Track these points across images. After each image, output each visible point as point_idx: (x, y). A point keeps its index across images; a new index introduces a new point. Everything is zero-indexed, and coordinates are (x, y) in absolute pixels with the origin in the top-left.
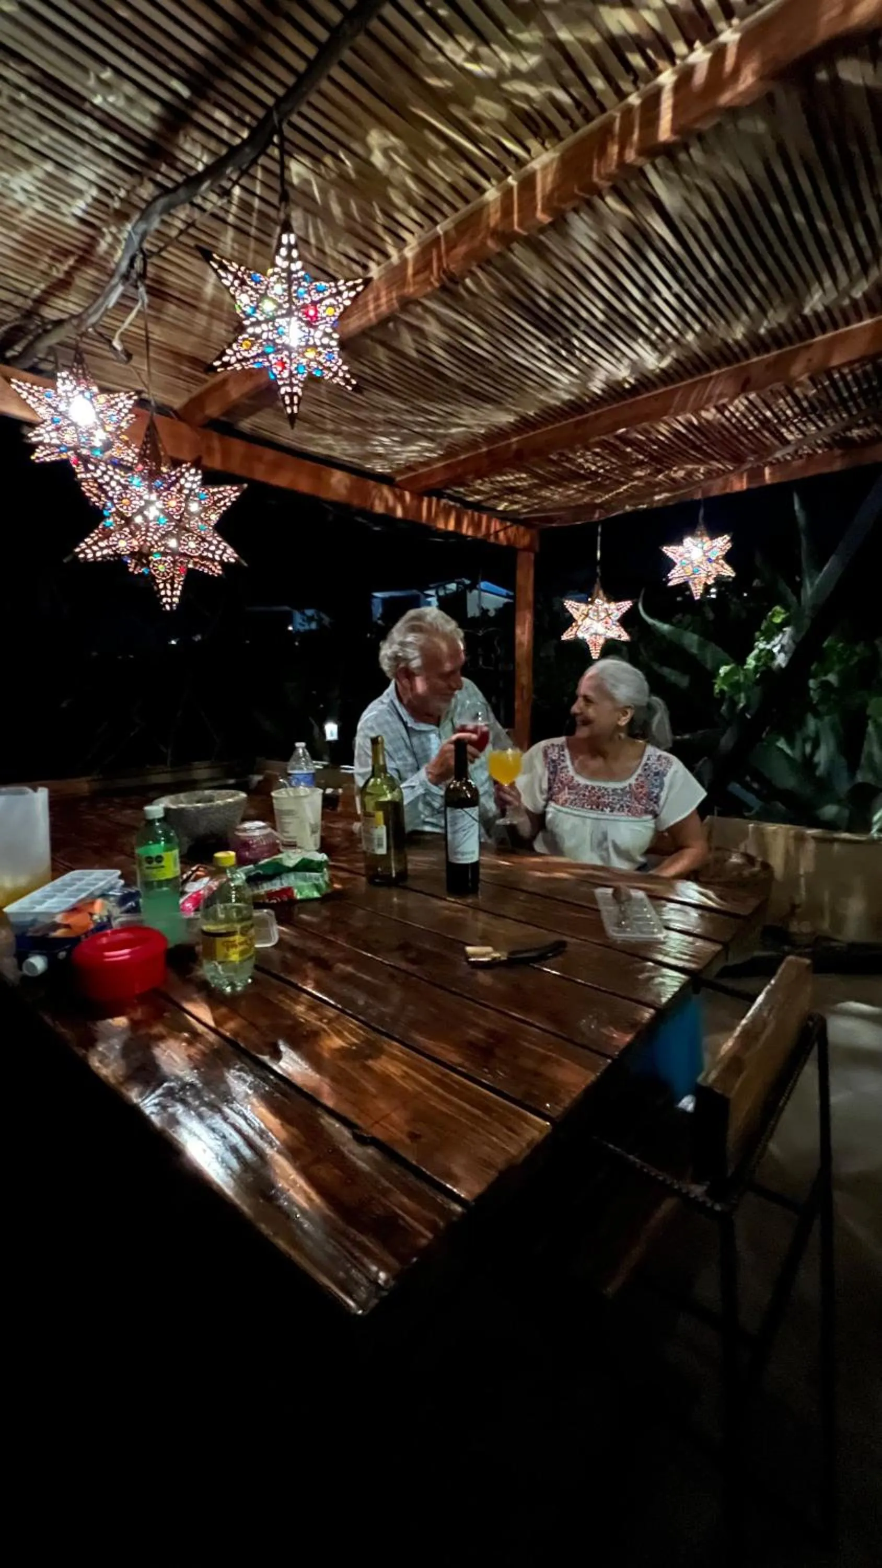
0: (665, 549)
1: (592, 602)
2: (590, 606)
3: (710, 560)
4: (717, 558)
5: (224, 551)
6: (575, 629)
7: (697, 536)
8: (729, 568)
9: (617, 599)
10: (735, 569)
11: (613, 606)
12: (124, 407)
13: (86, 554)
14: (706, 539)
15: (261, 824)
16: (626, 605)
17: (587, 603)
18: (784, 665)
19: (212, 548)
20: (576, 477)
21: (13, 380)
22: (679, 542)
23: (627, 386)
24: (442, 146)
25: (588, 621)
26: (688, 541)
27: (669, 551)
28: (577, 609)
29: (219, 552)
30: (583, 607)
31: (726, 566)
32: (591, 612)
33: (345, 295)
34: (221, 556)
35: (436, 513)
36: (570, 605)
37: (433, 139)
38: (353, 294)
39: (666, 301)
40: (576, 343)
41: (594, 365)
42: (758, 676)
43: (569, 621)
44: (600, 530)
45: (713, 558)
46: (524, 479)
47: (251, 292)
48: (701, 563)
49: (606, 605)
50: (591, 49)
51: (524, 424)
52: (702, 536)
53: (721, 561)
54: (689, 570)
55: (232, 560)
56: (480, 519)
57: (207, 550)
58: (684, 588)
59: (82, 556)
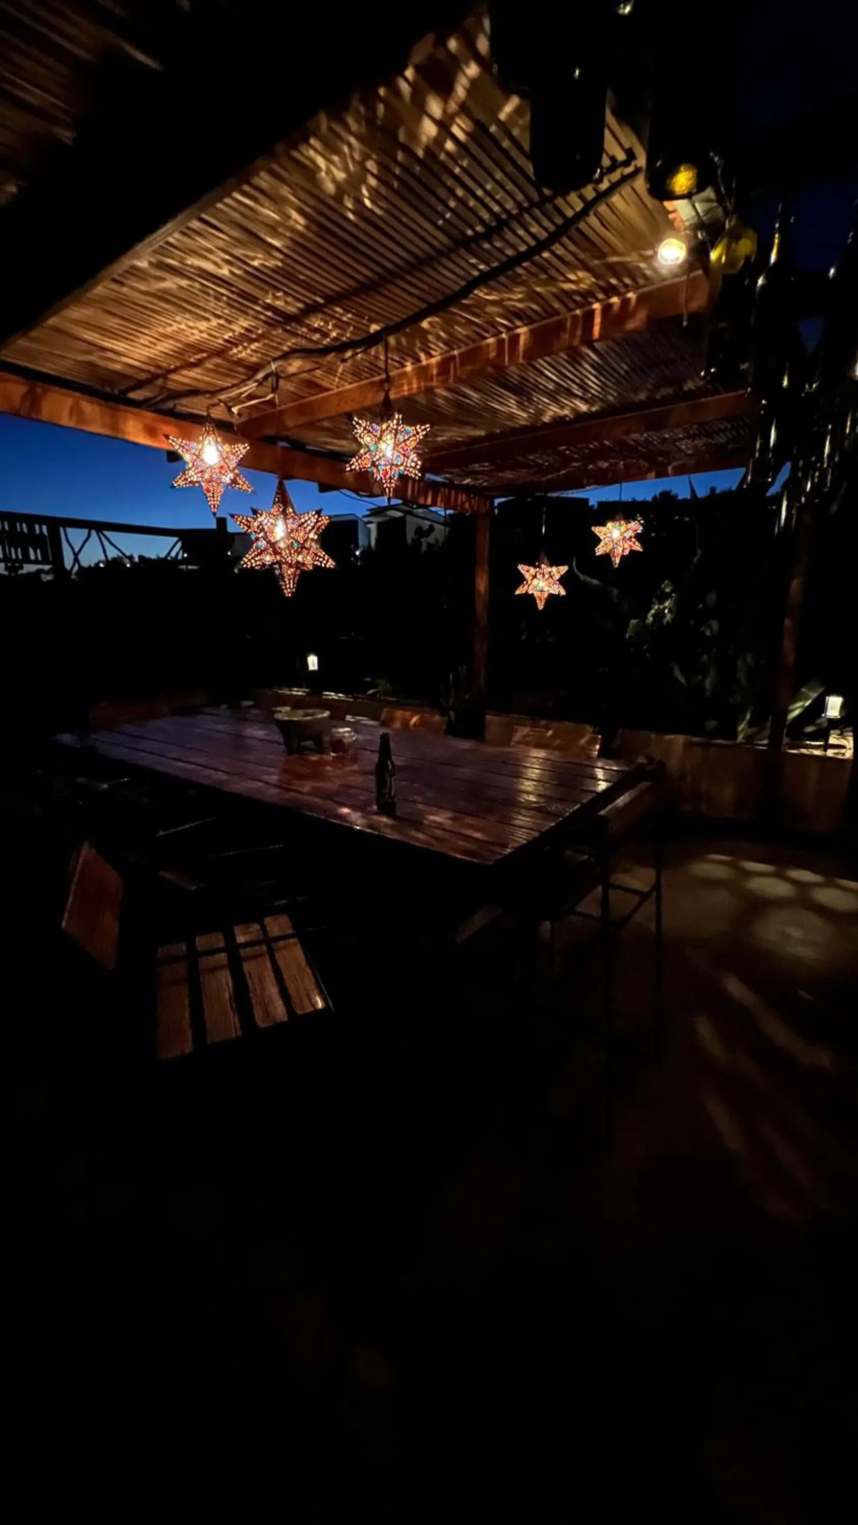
0: (593, 528)
1: (539, 567)
2: (538, 569)
3: (624, 538)
4: (631, 537)
5: (328, 561)
6: (526, 587)
7: (617, 520)
8: (639, 545)
9: (558, 564)
10: (643, 545)
11: (554, 569)
12: (241, 453)
13: (247, 565)
14: (622, 522)
15: (349, 729)
16: (564, 569)
17: (535, 567)
18: (670, 621)
19: (321, 559)
20: (526, 466)
21: (171, 437)
22: (604, 525)
23: (567, 419)
24: (463, 321)
25: (535, 582)
26: (610, 525)
27: (597, 530)
28: (528, 571)
29: (325, 562)
30: (532, 570)
31: (637, 543)
32: (538, 574)
33: (421, 434)
34: (325, 564)
35: (418, 492)
36: (522, 568)
37: (459, 319)
38: (424, 433)
39: (594, 382)
40: (535, 399)
41: (544, 409)
42: (655, 628)
43: (521, 579)
44: (544, 509)
45: (628, 537)
46: (487, 466)
47: (372, 436)
48: (619, 541)
49: (549, 569)
50: (554, 294)
51: (490, 436)
52: (619, 520)
53: (633, 540)
54: (610, 547)
55: (332, 567)
56: (450, 494)
57: (318, 560)
58: (607, 557)
59: (245, 566)
